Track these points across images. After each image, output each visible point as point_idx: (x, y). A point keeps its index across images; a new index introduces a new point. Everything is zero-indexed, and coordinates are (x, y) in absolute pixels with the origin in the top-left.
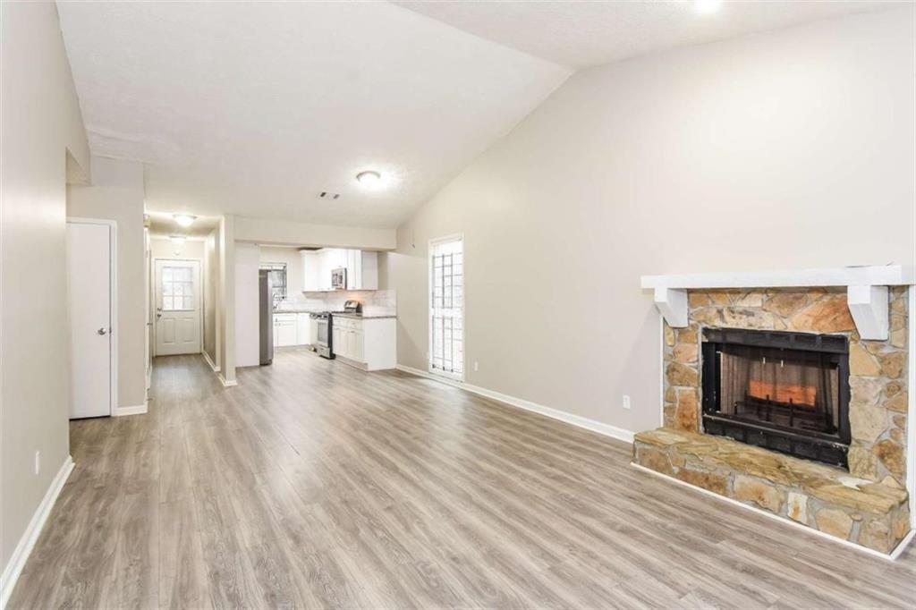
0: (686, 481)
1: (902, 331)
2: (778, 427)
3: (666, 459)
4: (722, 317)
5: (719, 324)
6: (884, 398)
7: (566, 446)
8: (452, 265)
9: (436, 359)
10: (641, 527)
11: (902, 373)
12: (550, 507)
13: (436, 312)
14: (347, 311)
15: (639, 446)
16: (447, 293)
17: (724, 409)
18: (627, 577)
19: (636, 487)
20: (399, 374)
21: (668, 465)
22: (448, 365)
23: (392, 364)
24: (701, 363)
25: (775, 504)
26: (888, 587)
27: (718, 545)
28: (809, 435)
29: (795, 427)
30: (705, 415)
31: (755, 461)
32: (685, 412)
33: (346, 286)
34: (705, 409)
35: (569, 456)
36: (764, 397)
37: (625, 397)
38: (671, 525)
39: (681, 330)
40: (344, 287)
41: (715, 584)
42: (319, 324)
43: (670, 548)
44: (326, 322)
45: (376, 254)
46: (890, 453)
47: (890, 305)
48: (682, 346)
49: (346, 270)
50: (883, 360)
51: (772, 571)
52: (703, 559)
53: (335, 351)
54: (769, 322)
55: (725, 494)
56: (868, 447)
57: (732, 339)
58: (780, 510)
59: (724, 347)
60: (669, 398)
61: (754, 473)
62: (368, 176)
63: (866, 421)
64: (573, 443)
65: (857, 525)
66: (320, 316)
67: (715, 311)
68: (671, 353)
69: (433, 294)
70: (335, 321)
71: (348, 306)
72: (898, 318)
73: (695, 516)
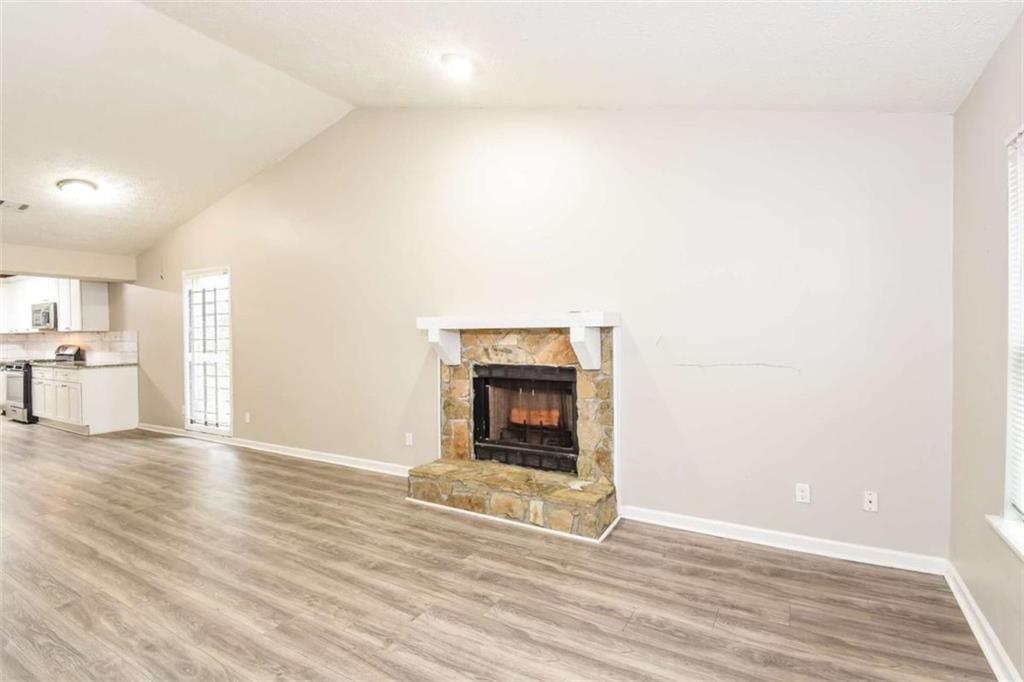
0: (454, 506)
1: (609, 362)
2: (532, 447)
3: (437, 488)
4: (488, 355)
5: (486, 361)
6: (599, 415)
7: (342, 492)
8: (215, 303)
9: (195, 414)
10: (396, 560)
11: (610, 395)
12: (299, 560)
13: (193, 357)
14: (61, 359)
15: (413, 481)
16: (210, 333)
17: (493, 435)
18: (364, 614)
19: (403, 520)
20: (140, 435)
21: (438, 494)
22: (211, 418)
23: (132, 422)
24: (472, 396)
25: (520, 514)
26: (590, 565)
27: (465, 560)
28: (553, 450)
29: (545, 445)
30: (477, 443)
31: (510, 478)
32: (460, 443)
33: (56, 325)
34: (476, 438)
35: (340, 502)
36: (522, 422)
37: (408, 435)
38: (426, 550)
39: (455, 368)
40: (52, 326)
41: (450, 598)
42: (9, 377)
43: (419, 573)
44: (20, 374)
45: (107, 285)
46: (604, 458)
47: (602, 342)
48: (457, 382)
49: (55, 306)
50: (598, 385)
51: (503, 573)
52: (447, 577)
53: (35, 413)
54: (522, 358)
55: (484, 513)
56: (589, 455)
57: (497, 374)
58: (524, 517)
59: (491, 381)
60: (446, 431)
61: (505, 489)
62: (74, 185)
63: (587, 434)
64: (350, 488)
65: (576, 520)
66: (10, 367)
67: (482, 349)
68: (447, 389)
69: (191, 334)
70: (36, 372)
71: (61, 352)
72: (607, 353)
73: (452, 537)
